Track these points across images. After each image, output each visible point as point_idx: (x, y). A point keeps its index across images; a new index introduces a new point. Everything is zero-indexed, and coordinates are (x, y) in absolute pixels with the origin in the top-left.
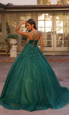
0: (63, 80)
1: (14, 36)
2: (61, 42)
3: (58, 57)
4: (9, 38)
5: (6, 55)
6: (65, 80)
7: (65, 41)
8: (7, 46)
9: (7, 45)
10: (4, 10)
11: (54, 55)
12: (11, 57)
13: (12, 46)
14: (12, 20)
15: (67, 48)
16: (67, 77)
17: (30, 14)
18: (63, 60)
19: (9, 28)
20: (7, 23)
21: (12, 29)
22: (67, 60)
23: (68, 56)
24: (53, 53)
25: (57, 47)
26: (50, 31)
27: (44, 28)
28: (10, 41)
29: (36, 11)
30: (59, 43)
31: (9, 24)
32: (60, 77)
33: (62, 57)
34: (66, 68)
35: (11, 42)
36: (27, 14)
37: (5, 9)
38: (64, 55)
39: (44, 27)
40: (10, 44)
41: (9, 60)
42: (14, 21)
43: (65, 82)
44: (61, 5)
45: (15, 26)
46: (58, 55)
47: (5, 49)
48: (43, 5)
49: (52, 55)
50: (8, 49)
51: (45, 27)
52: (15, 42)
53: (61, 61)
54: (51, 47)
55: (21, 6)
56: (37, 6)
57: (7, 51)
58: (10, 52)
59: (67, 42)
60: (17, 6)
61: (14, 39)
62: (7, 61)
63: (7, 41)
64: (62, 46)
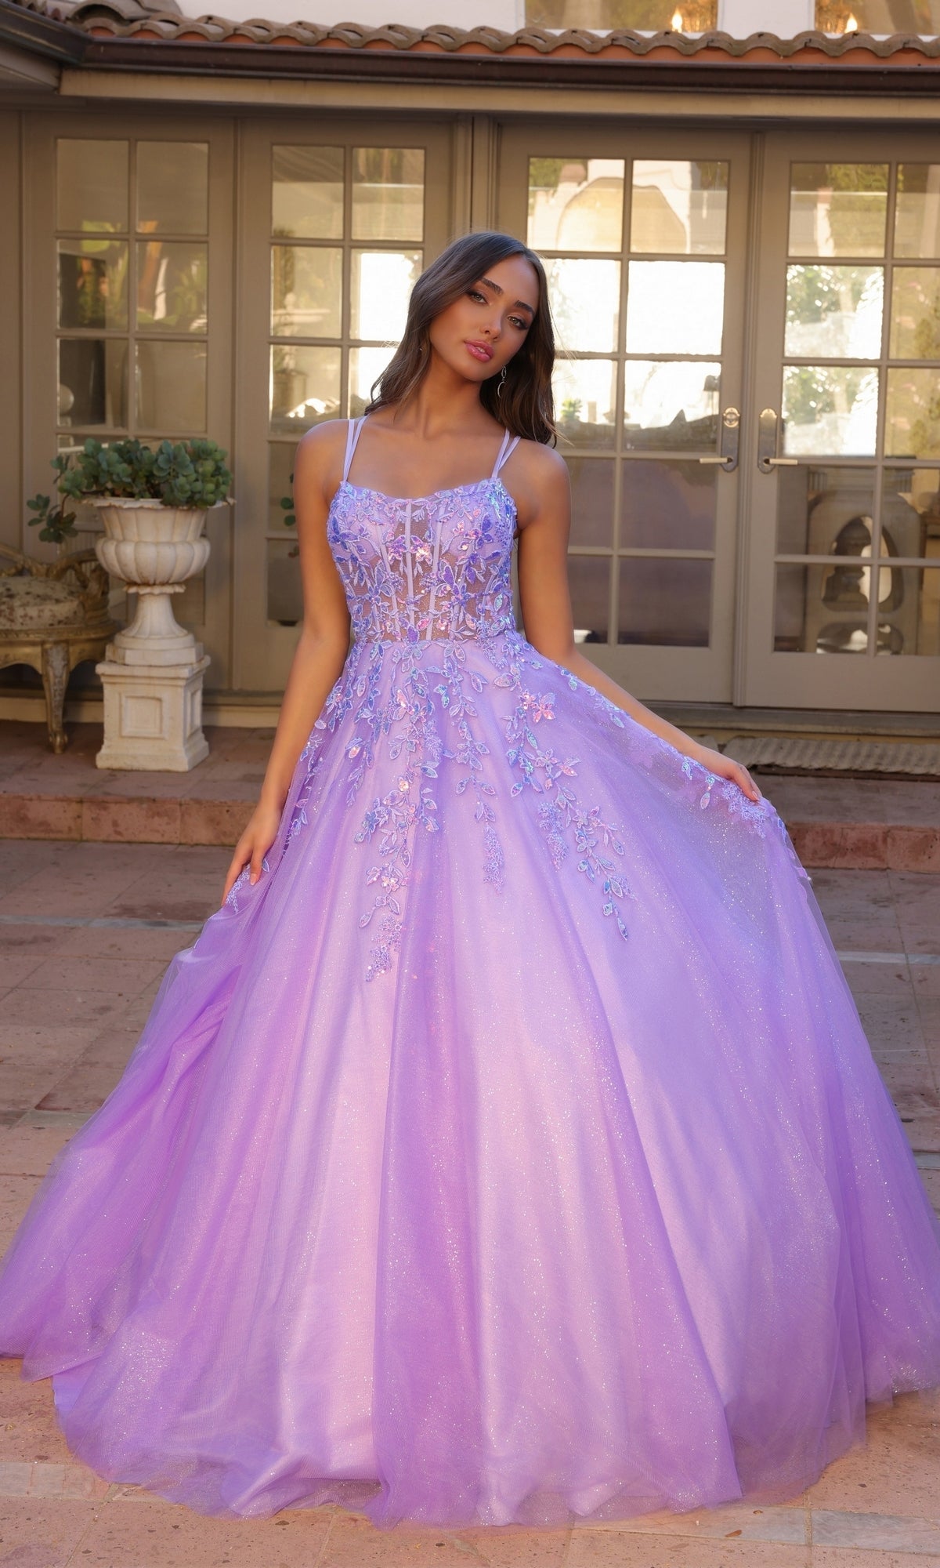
1: (173, 459)
4: (100, 493)
5: (43, 726)
7: (897, 574)
8: (65, 609)
9: (59, 590)
10: (36, 75)
12: (114, 773)
13: (131, 606)
14: (147, 227)
16: (904, 1095)
17: (414, 158)
18: (867, 848)
19: (99, 347)
21: (146, 359)
22: (924, 844)
24: (721, 738)
25: (781, 644)
26: (700, 407)
27: (610, 365)
28: (101, 533)
29: (500, 123)
33: (848, 793)
34: (896, 959)
35: (128, 550)
36: (362, 155)
37: (60, 66)
38: (877, 775)
39: (610, 347)
40: (103, 576)
41: (88, 813)
42: (177, 242)
44: (872, 51)
46: (800, 772)
47: (26, 654)
48: (603, 34)
50: (76, 652)
51: (620, 357)
52: (182, 551)
53: (837, 850)
54: (701, 640)
55: (285, 35)
56: (518, 42)
57: (56, 673)
58: (108, 692)
60: (236, 33)
61: (170, 503)
62: (59, 816)
63: (59, 527)
64: (858, 638)
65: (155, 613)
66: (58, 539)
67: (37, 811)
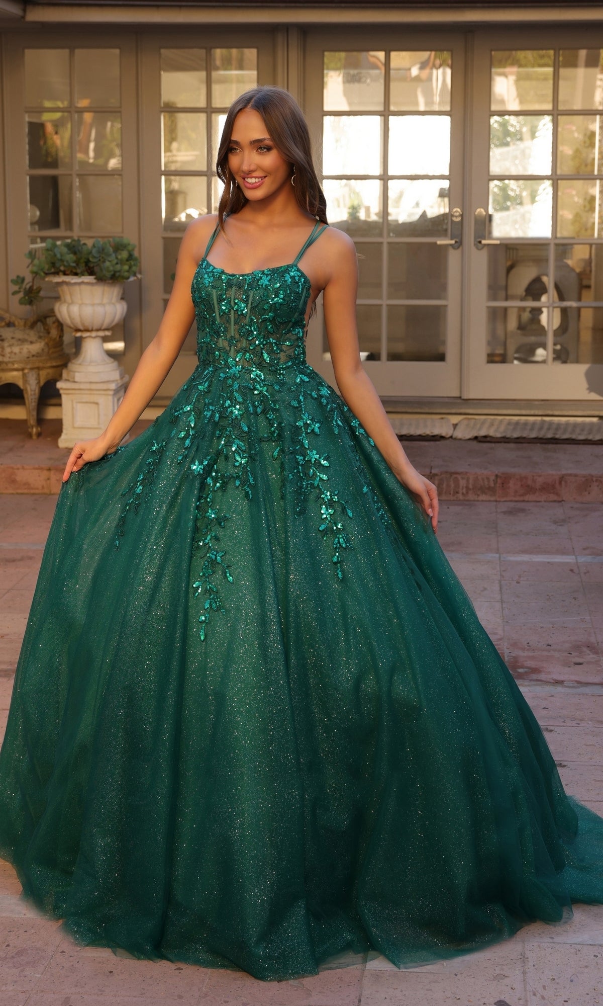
0: (535, 670)
1: (102, 250)
2: (526, 316)
3: (501, 451)
4: (57, 273)
5: (24, 422)
6: (556, 671)
7: (564, 311)
8: (37, 347)
9: (32, 335)
10: (11, 8)
11: (459, 434)
13: (78, 344)
14: (84, 103)
15: (588, 375)
16: (577, 647)
17: (251, 54)
18: (549, 488)
19: (54, 180)
20: (37, 131)
21: (84, 187)
22: (586, 484)
23: (588, 449)
24: (455, 419)
25: (492, 359)
26: (436, 208)
27: (377, 184)
28: (58, 298)
29: (305, 31)
30: (512, 324)
31: (59, 141)
32: (515, 645)
33: (537, 453)
34: (569, 559)
35: (75, 309)
36: (218, 53)
37: (26, 2)
38: (554, 441)
39: (377, 171)
40: (60, 325)
42: (102, 112)
43: (560, 689)
45: (113, 163)
46: (505, 440)
47: (13, 376)
49: (442, 438)
50: (45, 375)
51: (385, 178)
52: (109, 309)
53: (530, 489)
54: (441, 358)
57: (32, 390)
58: (65, 399)
59: (587, 317)
61: (101, 279)
62: (36, 479)
63: (31, 296)
64: (540, 353)
65: (93, 349)
66: (31, 303)
67: (23, 476)
